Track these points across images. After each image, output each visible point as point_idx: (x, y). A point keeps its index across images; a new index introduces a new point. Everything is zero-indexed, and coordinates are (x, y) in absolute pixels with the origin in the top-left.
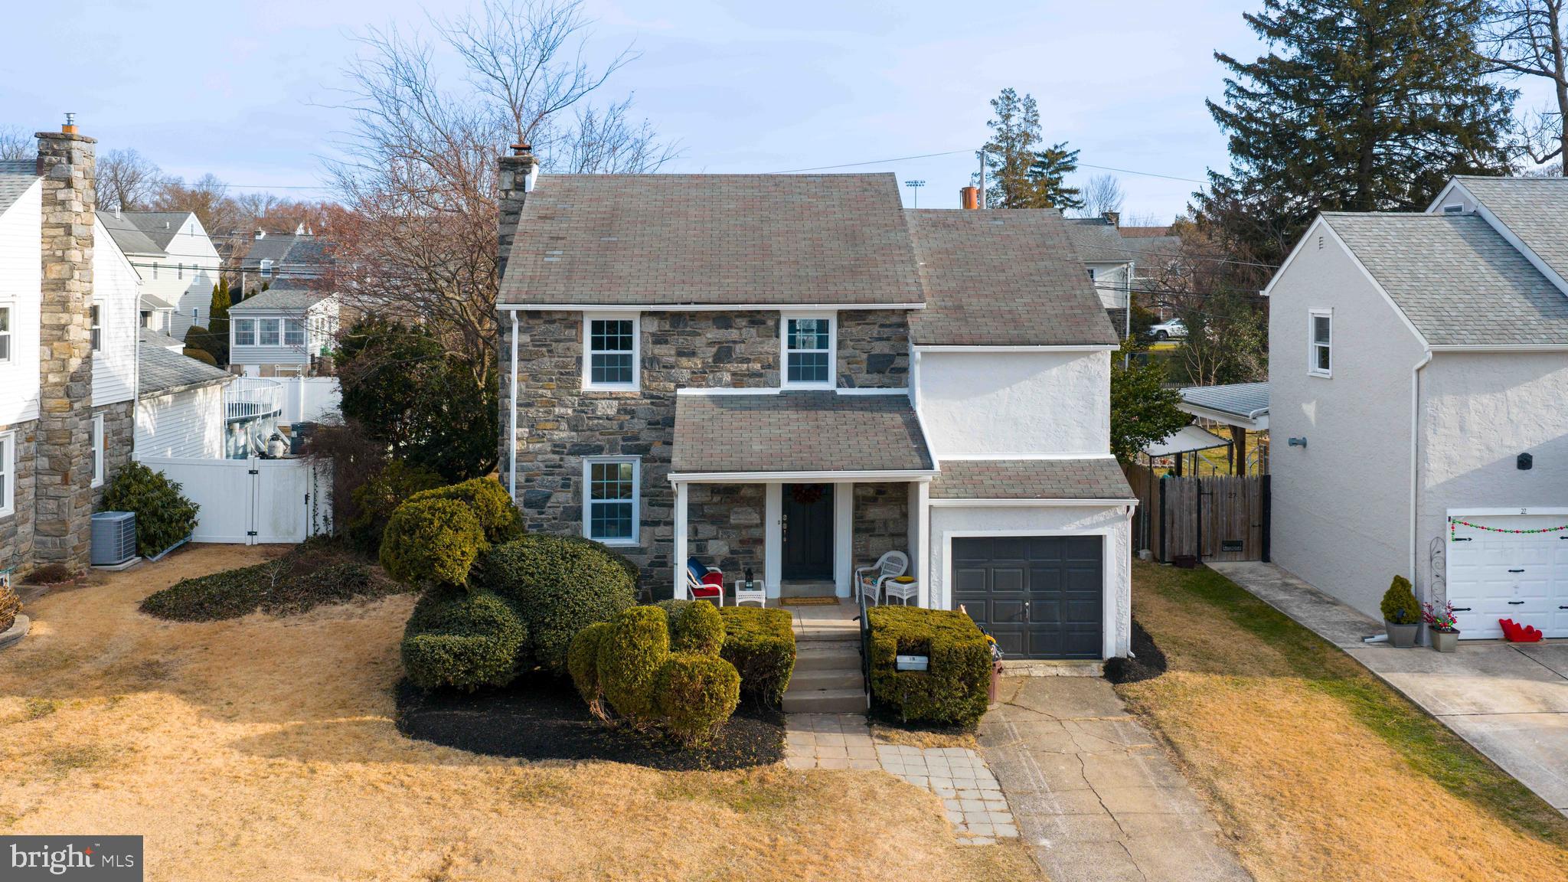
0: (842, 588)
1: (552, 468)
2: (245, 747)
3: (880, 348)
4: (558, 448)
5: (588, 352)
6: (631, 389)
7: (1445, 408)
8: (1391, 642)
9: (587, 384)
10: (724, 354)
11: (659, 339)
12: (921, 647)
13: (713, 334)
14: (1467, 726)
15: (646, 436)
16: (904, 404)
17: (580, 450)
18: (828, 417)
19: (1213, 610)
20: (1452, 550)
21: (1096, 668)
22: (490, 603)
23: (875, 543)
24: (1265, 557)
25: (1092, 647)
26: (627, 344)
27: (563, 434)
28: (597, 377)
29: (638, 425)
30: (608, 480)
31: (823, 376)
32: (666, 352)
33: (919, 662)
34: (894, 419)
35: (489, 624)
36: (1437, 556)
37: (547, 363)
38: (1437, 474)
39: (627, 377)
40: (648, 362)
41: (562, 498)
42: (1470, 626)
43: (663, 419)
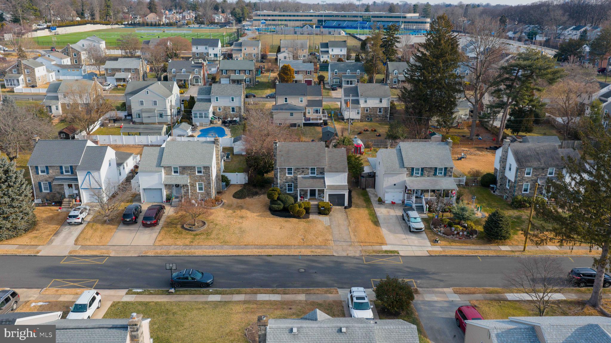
0: (317, 197)
1: (283, 184)
2: (258, 216)
3: (321, 171)
4: (284, 182)
5: (287, 171)
6: (292, 176)
7: (386, 179)
8: (379, 204)
9: (287, 175)
10: (303, 172)
11: (295, 170)
13: (302, 170)
15: (294, 181)
16: (324, 178)
17: (286, 182)
18: (315, 180)
19: (362, 198)
20: (386, 194)
21: (344, 207)
22: (279, 202)
23: (321, 193)
24: (374, 188)
25: (344, 205)
26: (292, 170)
27: (284, 181)
28: (288, 174)
29: (293, 180)
30: (290, 186)
31: (315, 174)
32: (296, 172)
33: (323, 208)
34: (322, 180)
35: (280, 204)
36: (384, 195)
37: (282, 173)
38: (384, 186)
39: (292, 174)
40: (294, 173)
41: (284, 188)
42: (386, 202)
43: (296, 179)
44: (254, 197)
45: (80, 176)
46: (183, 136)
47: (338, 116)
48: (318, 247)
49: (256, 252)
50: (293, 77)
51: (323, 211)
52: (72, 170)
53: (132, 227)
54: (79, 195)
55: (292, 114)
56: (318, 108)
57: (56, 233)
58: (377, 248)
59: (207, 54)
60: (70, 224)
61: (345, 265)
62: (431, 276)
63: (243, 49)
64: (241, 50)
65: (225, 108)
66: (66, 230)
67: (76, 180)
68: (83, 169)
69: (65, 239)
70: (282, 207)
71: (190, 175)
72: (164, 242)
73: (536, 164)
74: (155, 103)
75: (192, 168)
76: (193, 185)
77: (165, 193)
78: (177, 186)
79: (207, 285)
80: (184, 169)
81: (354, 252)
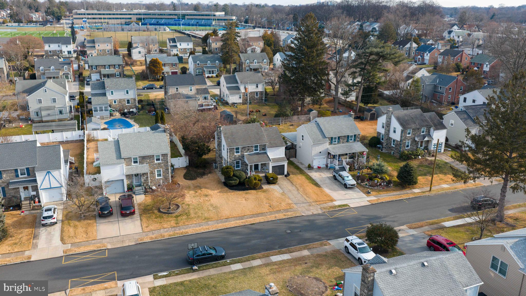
0: (260, 170)
1: (232, 162)
2: (218, 192)
3: (264, 147)
4: (233, 160)
5: (235, 151)
6: (239, 154)
7: (314, 148)
8: (308, 169)
9: (235, 154)
10: (248, 150)
11: (242, 149)
12: (272, 177)
13: (247, 148)
14: (314, 178)
15: (241, 158)
16: (266, 153)
17: (235, 160)
18: (260, 156)
19: (292, 166)
20: (314, 161)
21: (284, 176)
22: (235, 178)
23: (263, 166)
24: (296, 158)
25: (284, 174)
26: (239, 149)
27: (233, 159)
28: (236, 153)
29: (240, 157)
30: (238, 163)
31: (258, 150)
32: (243, 150)
33: (272, 179)
34: (266, 155)
35: (236, 180)
36: (312, 162)
37: (231, 153)
38: (313, 154)
39: (239, 153)
40: (241, 151)
41: (233, 165)
42: (315, 167)
43: (243, 156)
44: (203, 177)
45: (39, 177)
46: (98, 129)
47: (221, 101)
48: (286, 210)
49: (240, 223)
50: (162, 70)
51: (270, 181)
53: (111, 219)
57: (35, 237)
58: (330, 204)
59: (61, 51)
60: (44, 225)
61: (317, 221)
63: (96, 45)
64: (94, 47)
65: (120, 101)
66: (43, 232)
67: (35, 181)
68: (41, 170)
69: (49, 241)
70: (238, 182)
71: (149, 163)
72: (151, 227)
73: (413, 126)
74: (54, 100)
75: (151, 157)
76: (152, 173)
77: (126, 182)
78: (137, 175)
80: (144, 159)
81: (315, 210)
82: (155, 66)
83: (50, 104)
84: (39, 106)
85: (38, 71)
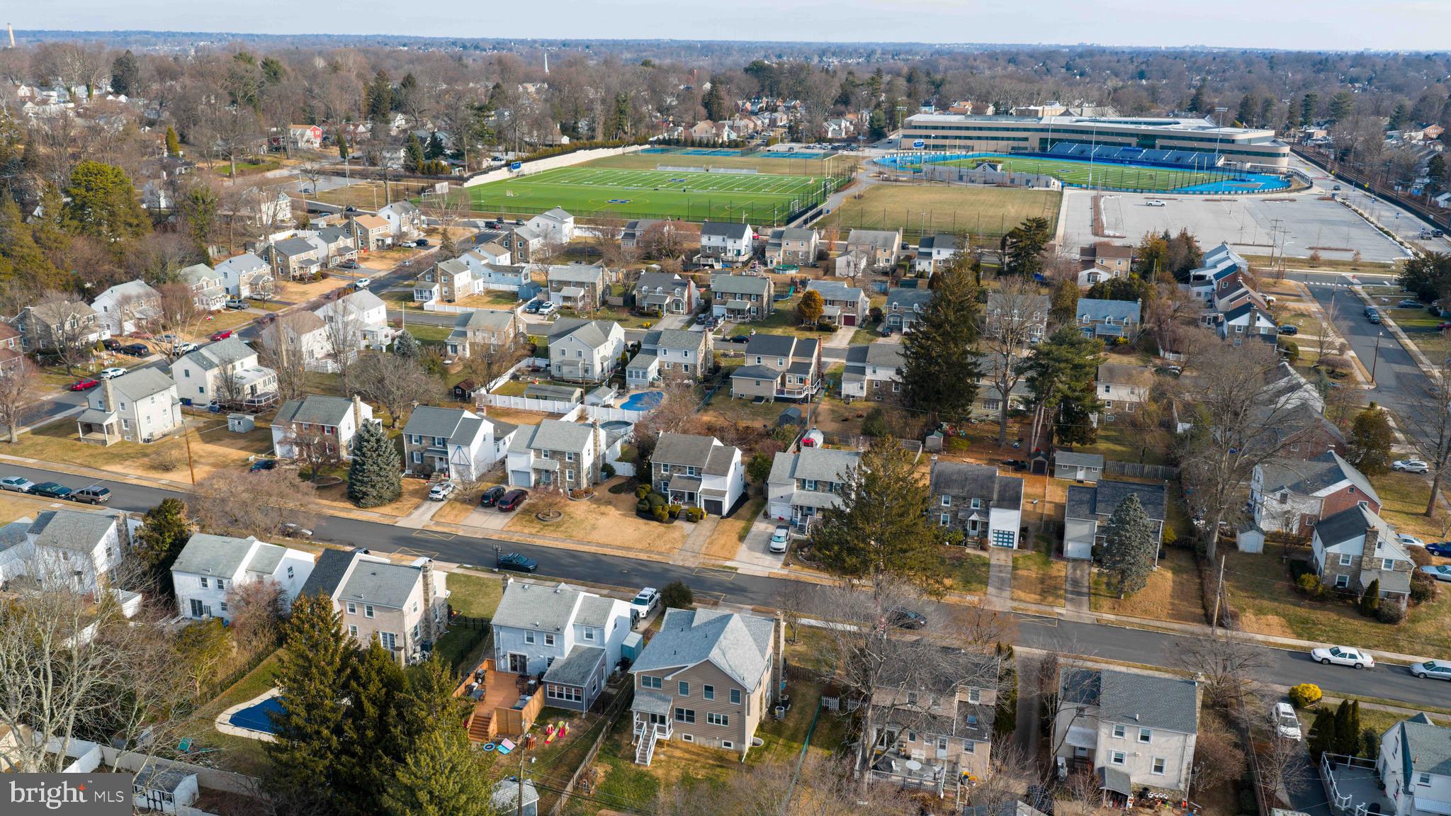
2: (622, 515)
3: (700, 472)
4: (659, 480)
5: (662, 468)
7: (771, 489)
8: (763, 518)
9: (662, 472)
11: (671, 467)
13: (679, 468)
16: (700, 480)
17: (661, 480)
18: (690, 481)
21: (718, 517)
22: (647, 502)
25: (721, 515)
26: (667, 467)
27: (659, 478)
28: (664, 471)
29: (669, 478)
30: (666, 484)
31: (691, 474)
33: (691, 515)
34: (698, 482)
35: (646, 504)
36: (772, 507)
37: (657, 469)
38: (770, 497)
39: (667, 471)
40: (670, 470)
41: (659, 486)
42: (773, 517)
43: (671, 476)
45: (451, 450)
46: (597, 405)
47: (835, 388)
48: (660, 553)
49: (593, 549)
50: (822, 311)
51: (693, 518)
52: (444, 442)
53: (488, 510)
54: (448, 469)
55: (758, 383)
56: (803, 376)
57: (417, 507)
58: (720, 562)
59: (725, 249)
60: (432, 499)
61: (671, 573)
62: (751, 595)
63: (784, 243)
64: (780, 245)
65: (675, 365)
66: (427, 504)
67: (446, 453)
68: (454, 442)
69: (424, 513)
70: (647, 507)
71: (560, 460)
72: (512, 529)
73: (955, 491)
74: (580, 354)
75: (563, 453)
76: (563, 472)
77: (533, 477)
78: (547, 471)
79: (528, 571)
80: (554, 454)
81: (691, 563)
82: (809, 306)
83: (574, 357)
84: (562, 358)
85: (640, 292)
